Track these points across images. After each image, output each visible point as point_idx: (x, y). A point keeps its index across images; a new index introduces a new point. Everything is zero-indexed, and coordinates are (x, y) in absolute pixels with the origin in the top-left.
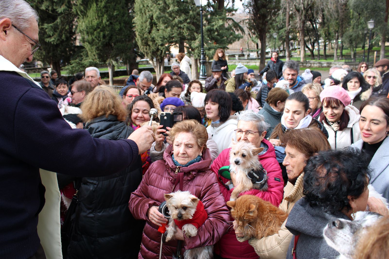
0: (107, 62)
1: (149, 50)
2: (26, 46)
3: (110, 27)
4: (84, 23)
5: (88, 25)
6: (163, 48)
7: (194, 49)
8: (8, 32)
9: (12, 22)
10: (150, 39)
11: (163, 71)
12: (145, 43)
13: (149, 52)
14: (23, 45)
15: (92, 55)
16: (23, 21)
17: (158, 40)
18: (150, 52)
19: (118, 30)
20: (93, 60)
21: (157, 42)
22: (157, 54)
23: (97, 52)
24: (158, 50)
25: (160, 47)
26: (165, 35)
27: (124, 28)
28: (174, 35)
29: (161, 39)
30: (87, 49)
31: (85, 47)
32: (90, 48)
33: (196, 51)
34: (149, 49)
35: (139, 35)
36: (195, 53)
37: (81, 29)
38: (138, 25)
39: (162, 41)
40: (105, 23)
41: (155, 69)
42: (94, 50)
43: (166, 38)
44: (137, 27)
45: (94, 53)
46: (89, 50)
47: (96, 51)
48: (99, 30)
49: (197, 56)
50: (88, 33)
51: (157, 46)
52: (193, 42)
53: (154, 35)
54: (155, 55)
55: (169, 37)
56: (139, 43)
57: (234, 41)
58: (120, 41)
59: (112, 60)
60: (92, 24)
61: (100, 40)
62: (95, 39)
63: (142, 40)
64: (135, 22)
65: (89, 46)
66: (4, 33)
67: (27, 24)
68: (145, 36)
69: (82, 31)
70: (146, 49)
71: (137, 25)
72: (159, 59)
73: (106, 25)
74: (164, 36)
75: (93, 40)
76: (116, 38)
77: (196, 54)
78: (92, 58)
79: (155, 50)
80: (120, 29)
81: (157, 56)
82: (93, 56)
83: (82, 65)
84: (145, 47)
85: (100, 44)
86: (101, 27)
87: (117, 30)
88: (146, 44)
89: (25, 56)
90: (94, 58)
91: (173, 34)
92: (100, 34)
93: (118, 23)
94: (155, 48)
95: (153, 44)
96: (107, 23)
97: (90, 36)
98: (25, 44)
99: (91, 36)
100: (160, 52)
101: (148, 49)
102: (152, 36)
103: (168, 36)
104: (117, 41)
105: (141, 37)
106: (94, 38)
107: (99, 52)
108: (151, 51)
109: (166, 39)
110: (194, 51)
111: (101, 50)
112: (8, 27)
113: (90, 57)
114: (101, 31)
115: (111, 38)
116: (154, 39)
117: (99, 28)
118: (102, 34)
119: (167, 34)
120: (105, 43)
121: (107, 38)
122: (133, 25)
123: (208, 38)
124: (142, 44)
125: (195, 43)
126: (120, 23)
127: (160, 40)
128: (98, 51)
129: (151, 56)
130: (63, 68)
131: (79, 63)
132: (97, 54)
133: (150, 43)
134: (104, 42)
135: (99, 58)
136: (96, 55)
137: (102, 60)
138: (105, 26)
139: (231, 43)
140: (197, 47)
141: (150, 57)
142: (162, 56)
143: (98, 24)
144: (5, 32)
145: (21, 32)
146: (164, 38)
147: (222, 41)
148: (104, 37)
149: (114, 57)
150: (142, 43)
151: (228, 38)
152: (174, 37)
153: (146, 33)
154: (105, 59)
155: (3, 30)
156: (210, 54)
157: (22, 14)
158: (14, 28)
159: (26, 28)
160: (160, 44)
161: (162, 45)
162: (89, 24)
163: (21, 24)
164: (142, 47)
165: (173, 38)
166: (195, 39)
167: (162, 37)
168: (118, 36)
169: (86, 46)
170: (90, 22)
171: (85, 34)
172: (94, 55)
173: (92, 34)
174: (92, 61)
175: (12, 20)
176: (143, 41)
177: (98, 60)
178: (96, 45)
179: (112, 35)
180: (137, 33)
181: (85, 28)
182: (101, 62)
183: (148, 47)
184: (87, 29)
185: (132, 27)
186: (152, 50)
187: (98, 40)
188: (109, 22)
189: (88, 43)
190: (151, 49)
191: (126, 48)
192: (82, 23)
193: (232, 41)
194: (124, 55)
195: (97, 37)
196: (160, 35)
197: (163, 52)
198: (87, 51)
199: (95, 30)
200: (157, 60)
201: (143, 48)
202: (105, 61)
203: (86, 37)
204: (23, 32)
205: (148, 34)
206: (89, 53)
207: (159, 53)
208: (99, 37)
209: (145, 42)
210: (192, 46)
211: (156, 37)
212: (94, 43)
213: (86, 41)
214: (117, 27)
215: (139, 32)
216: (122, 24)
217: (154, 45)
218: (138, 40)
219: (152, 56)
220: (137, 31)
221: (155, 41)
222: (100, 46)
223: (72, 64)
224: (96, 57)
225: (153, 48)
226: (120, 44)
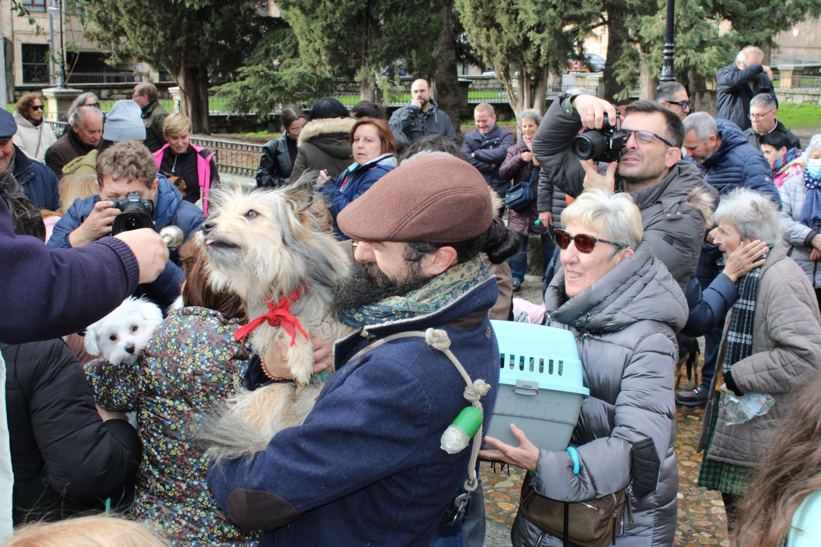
0: (359, 78)
1: (497, 43)
6: (542, 40)
7: (650, 44)
12: (486, 18)
13: (496, 48)
15: (311, 50)
17: (526, 12)
18: (501, 50)
20: (314, 67)
21: (521, 16)
22: (522, 58)
23: (326, 40)
24: (527, 43)
25: (531, 35)
29: (534, 8)
30: (297, 31)
31: (291, 24)
32: (305, 27)
33: (655, 52)
34: (499, 40)
36: (650, 59)
39: (538, 13)
41: (513, 107)
42: (318, 33)
45: (318, 45)
46: (303, 33)
47: (323, 41)
51: (525, 30)
52: (645, 18)
54: (515, 61)
56: (466, 18)
57: (796, 18)
58: (404, 9)
59: (373, 71)
63: (476, 8)
65: (302, 18)
70: (488, 38)
72: (528, 76)
77: (653, 64)
78: (310, 61)
79: (517, 44)
81: (524, 64)
82: (314, 55)
83: (274, 83)
84: (485, 30)
85: (338, 15)
88: (491, 23)
90: (316, 63)
95: (510, 22)
100: (533, 50)
101: (493, 39)
107: (333, 41)
108: (505, 45)
109: (555, 7)
110: (649, 52)
111: (340, 37)
113: (303, 56)
116: (515, 7)
120: (354, 13)
123: (701, 8)
124: (475, 22)
125: (652, 23)
127: (531, 8)
128: (329, 37)
129: (503, 64)
130: (213, 89)
131: (267, 76)
132: (327, 48)
133: (502, 19)
134: (351, 9)
135: (332, 62)
136: (323, 52)
137: (340, 68)
139: (786, 27)
140: (658, 38)
141: (500, 66)
142: (541, 65)
147: (752, 19)
149: (380, 60)
150: (476, 17)
151: (774, 10)
154: (352, 66)
156: (701, 63)
160: (532, 23)
161: (539, 28)
164: (475, 31)
165: (578, 4)
169: (294, 19)
172: (318, 52)
176: (480, 11)
177: (328, 68)
178: (325, 18)
182: (339, 75)
183: (493, 32)
186: (508, 42)
189: (298, 12)
190: (505, 38)
191: (424, 33)
193: (789, 20)
194: (414, 53)
198: (294, 36)
200: (521, 78)
201: (477, 35)
202: (351, 74)
206: (302, 43)
207: (529, 55)
209: (486, 14)
210: (643, 33)
212: (318, 11)
213: (294, 5)
217: (514, 26)
218: (462, 7)
219: (506, 61)
221: (516, 12)
222: (336, 22)
223: (243, 79)
224: (323, 58)
225: (511, 36)
226: (404, 17)
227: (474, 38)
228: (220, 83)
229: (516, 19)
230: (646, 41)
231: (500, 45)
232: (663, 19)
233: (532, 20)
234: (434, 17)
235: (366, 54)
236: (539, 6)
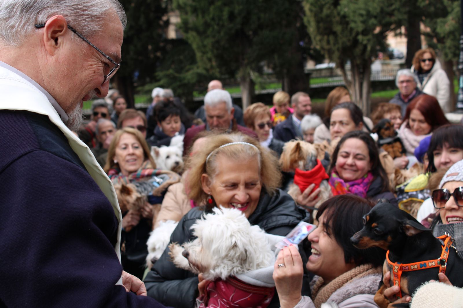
0: (239, 76)
1: (335, 44)
2: (91, 65)
7: (444, 38)
8: (59, 41)
9: (69, 22)
10: (338, 18)
11: (368, 93)
12: (326, 29)
13: (334, 48)
14: (86, 64)
15: (205, 58)
16: (89, 19)
17: (355, 22)
18: (338, 49)
20: (207, 70)
21: (352, 25)
22: (352, 53)
23: (215, 51)
24: (355, 42)
25: (360, 37)
26: (371, 9)
28: (393, 7)
29: (361, 19)
30: (194, 46)
31: (190, 41)
32: (200, 44)
33: (449, 43)
34: (336, 42)
35: (311, 10)
36: (445, 47)
39: (364, 22)
42: (209, 47)
43: (375, 14)
45: (209, 55)
46: (199, 48)
48: (219, 3)
49: (450, 56)
50: (195, 10)
51: (354, 34)
52: (439, 20)
53: (346, 10)
54: (348, 56)
55: (382, 11)
56: (312, 29)
58: (267, 27)
59: (248, 70)
61: (223, 26)
62: (212, 23)
63: (318, 23)
65: (198, 38)
66: (53, 42)
67: (96, 25)
68: (326, 11)
69: (183, 5)
70: (328, 42)
72: (358, 66)
74: (368, 12)
75: (207, 25)
76: (259, 19)
77: (447, 51)
78: (205, 66)
79: (348, 44)
81: (355, 57)
82: (207, 62)
84: (326, 37)
85: (222, 34)
88: (329, 31)
89: (88, 86)
90: (208, 66)
91: (391, 5)
92: (221, 11)
94: (349, 40)
95: (343, 31)
97: (200, 16)
98: (90, 63)
99: (203, 17)
100: (361, 47)
101: (332, 42)
102: (342, 13)
103: (378, 10)
104: (261, 27)
105: (316, 15)
106: (209, 21)
107: (219, 52)
108: (340, 45)
109: (375, 17)
110: (443, 43)
111: (224, 49)
112: (61, 31)
113: (200, 64)
114: (225, 4)
115: (246, 20)
116: (347, 19)
118: (226, 10)
119: (375, 5)
120: (233, 32)
121: (239, 20)
124: (318, 32)
125: (445, 23)
127: (359, 19)
128: (217, 49)
129: (339, 58)
130: (139, 88)
131: (175, 77)
132: (216, 57)
133: (338, 28)
134: (231, 29)
135: (220, 66)
136: (214, 60)
137: (226, 70)
140: (451, 33)
141: (338, 61)
142: (366, 57)
144: (56, 40)
145: (84, 40)
146: (369, 15)
148: (232, 17)
149: (253, 62)
150: (318, 28)
152: (394, 10)
153: (328, 6)
154: (233, 68)
155: (52, 38)
157: (89, 7)
158: (72, 33)
159: (94, 33)
160: (360, 30)
161: (365, 32)
163: (85, 26)
164: (318, 38)
165: (391, 14)
166: (444, 13)
167: (364, 12)
168: (262, 15)
169: (192, 39)
171: (190, 14)
172: (210, 60)
173: (204, 12)
174: (204, 72)
175: (68, 19)
176: (321, 25)
177: (218, 70)
178: (214, 37)
179: (249, 13)
180: (306, 7)
182: (225, 75)
183: (331, 38)
186: (343, 43)
187: (218, 25)
189: (194, 34)
190: (340, 41)
191: (282, 42)
194: (276, 56)
195: (216, 19)
196: (360, 9)
197: (369, 48)
198: (193, 50)
199: (211, 3)
200: (353, 67)
201: (321, 41)
202: (232, 74)
203: (192, 19)
204: (88, 40)
205: (332, 7)
206: (198, 55)
207: (358, 51)
208: (220, 18)
209: (325, 26)
210: (439, 30)
211: (351, 14)
212: (209, 32)
213: (192, 29)
215: (312, 4)
217: (346, 32)
218: (309, 22)
219: (342, 56)
221: (347, 23)
222: (222, 39)
224: (214, 63)
225: (345, 39)
226: (268, 32)
227: (319, 43)
229: (347, 28)
230: (442, 35)
231: (337, 46)
232: (453, 19)
233: (360, 27)
235: (243, 59)
236: (365, 18)
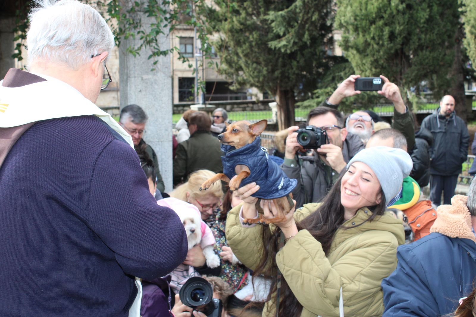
3: (407, 16)
4: (349, 8)
5: (358, 12)
19: (424, 23)
23: (374, 70)
27: (438, 17)
30: (354, 64)
31: (350, 60)
32: (359, 62)
35: (472, 33)
37: (343, 21)
38: (470, 11)
40: (397, 6)
42: (368, 66)
44: (468, 14)
46: (358, 66)
47: (371, 70)
48: (381, 23)
50: (356, 29)
58: (427, 47)
59: (406, 90)
60: (366, 9)
61: (383, 45)
62: (372, 42)
64: (463, 3)
65: (357, 56)
69: (345, 24)
71: (468, 9)
73: (398, 11)
75: (367, 44)
76: (420, 39)
80: (430, 20)
85: (381, 53)
86: (386, 16)
87: (422, 21)
92: (382, 31)
93: (424, 5)
96: (401, 7)
97: (361, 35)
99: (364, 36)
104: (421, 47)
106: (369, 40)
114: (386, 24)
115: (407, 41)
117: (382, 17)
118: (387, 30)
120: (393, 51)
121: (399, 40)
122: (460, 10)
126: (430, 7)
128: (376, 68)
130: (300, 103)
134: (390, 49)
138: (395, 12)
143: (379, 9)
148: (392, 36)
149: (411, 82)
162: (361, 10)
168: (423, 36)
169: (352, 56)
170: (364, 6)
171: (351, 32)
173: (365, 31)
178: (373, 55)
179: (409, 34)
180: (467, 29)
181: (352, 18)
184: (356, 20)
185: (457, 16)
187: (378, 44)
188: (404, 5)
189: (355, 52)
191: (441, 63)
192: (346, 8)
194: (435, 77)
195: (376, 38)
198: (352, 68)
199: (373, 22)
203: (352, 38)
208: (381, 37)
212: (368, 51)
213: (352, 47)
214: (423, 15)
216: (435, 8)
218: (469, 44)
220: (468, 25)
222: (381, 58)
223: (318, 97)
226: (428, 53)
228: (303, 100)
234: (448, 52)
235: (401, 79)
